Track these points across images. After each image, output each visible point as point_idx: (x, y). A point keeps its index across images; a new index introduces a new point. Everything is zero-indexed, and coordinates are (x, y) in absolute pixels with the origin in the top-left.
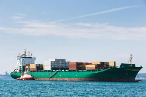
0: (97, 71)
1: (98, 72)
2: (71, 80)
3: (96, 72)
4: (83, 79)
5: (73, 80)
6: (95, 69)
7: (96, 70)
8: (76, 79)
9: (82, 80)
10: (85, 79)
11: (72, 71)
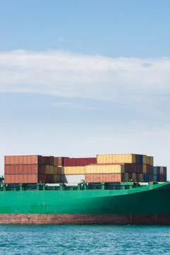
0: (127, 187)
1: (132, 190)
2: (13, 221)
3: (124, 192)
4: (68, 217)
5: (24, 220)
6: (118, 179)
7: (122, 184)
8: (35, 218)
9: (59, 221)
10: (75, 218)
11: (18, 189)
